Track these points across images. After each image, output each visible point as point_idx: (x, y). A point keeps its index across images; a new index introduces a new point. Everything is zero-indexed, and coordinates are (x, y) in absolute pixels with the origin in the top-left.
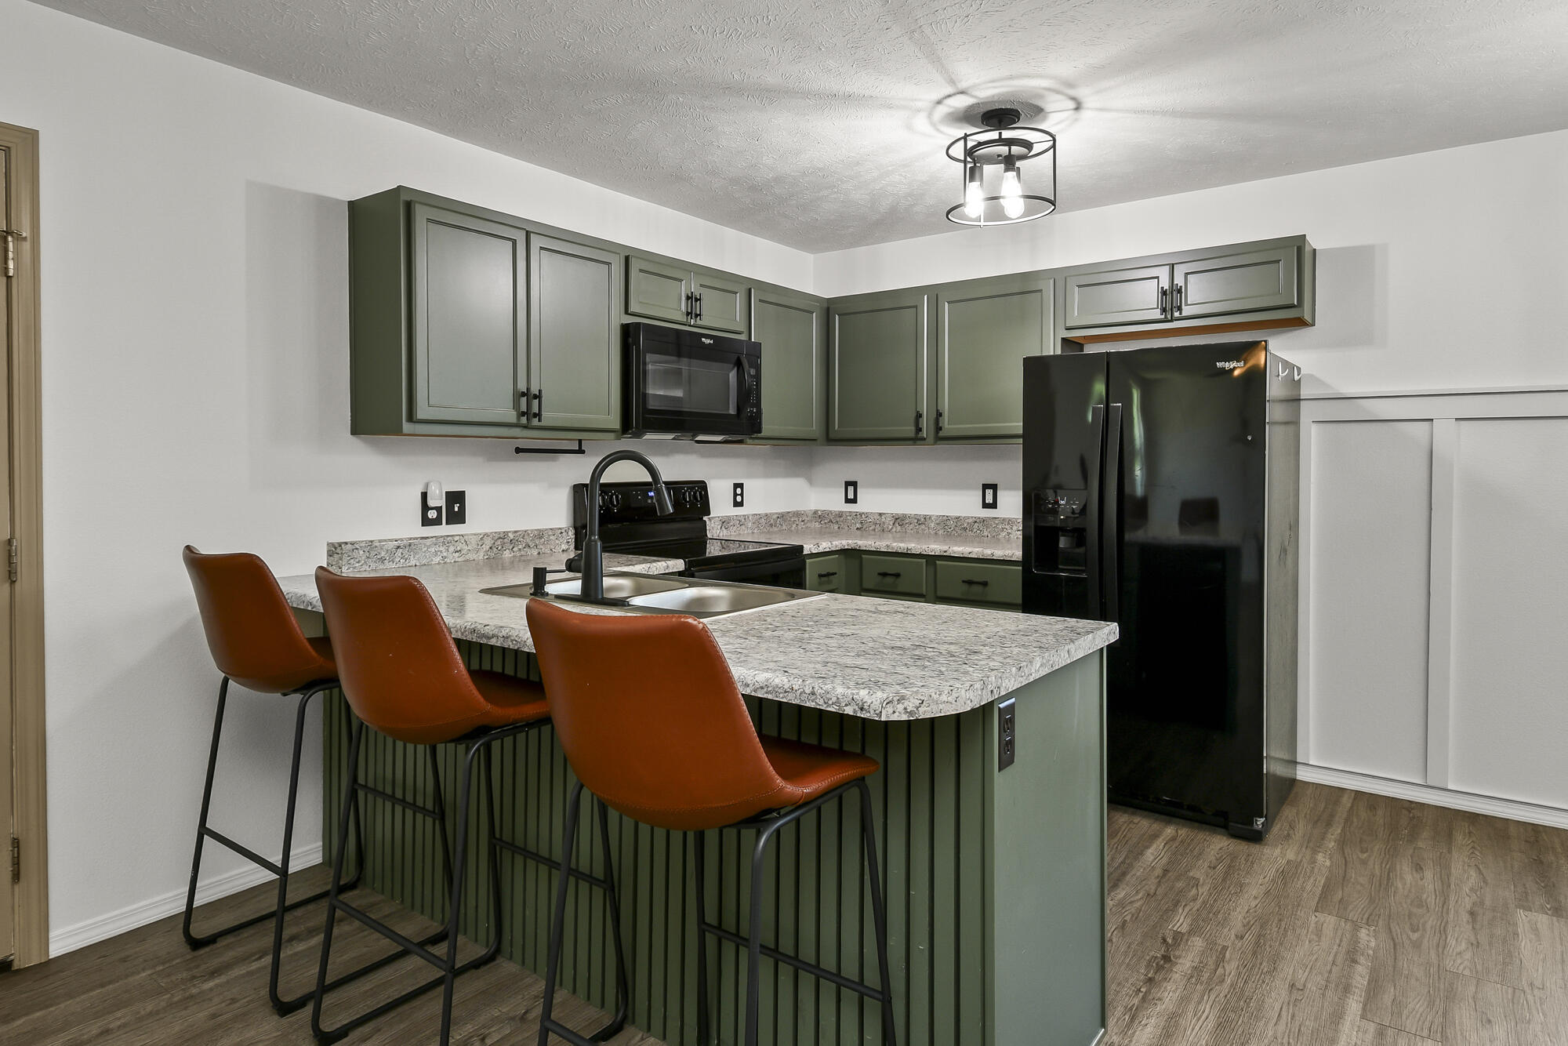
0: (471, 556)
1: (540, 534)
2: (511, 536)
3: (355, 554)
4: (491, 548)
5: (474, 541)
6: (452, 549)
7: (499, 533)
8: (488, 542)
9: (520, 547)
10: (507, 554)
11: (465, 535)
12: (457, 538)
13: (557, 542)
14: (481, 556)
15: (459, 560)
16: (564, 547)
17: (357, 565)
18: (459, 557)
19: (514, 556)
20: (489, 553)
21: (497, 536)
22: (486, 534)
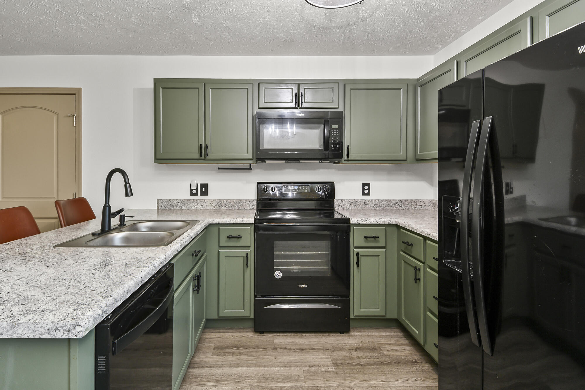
0: (208, 208)
1: (239, 201)
2: (225, 201)
3: (163, 203)
4: (216, 205)
5: (208, 202)
6: (199, 204)
7: (220, 200)
8: (215, 203)
9: (229, 206)
10: (223, 208)
11: (206, 200)
12: (202, 201)
13: (247, 205)
14: (212, 208)
15: (202, 209)
16: (251, 207)
17: (164, 207)
18: (202, 208)
19: (226, 209)
20: (215, 207)
21: (219, 201)
22: (215, 200)
